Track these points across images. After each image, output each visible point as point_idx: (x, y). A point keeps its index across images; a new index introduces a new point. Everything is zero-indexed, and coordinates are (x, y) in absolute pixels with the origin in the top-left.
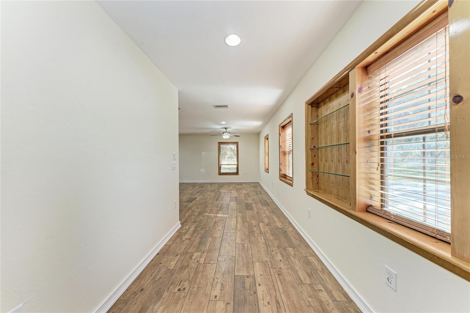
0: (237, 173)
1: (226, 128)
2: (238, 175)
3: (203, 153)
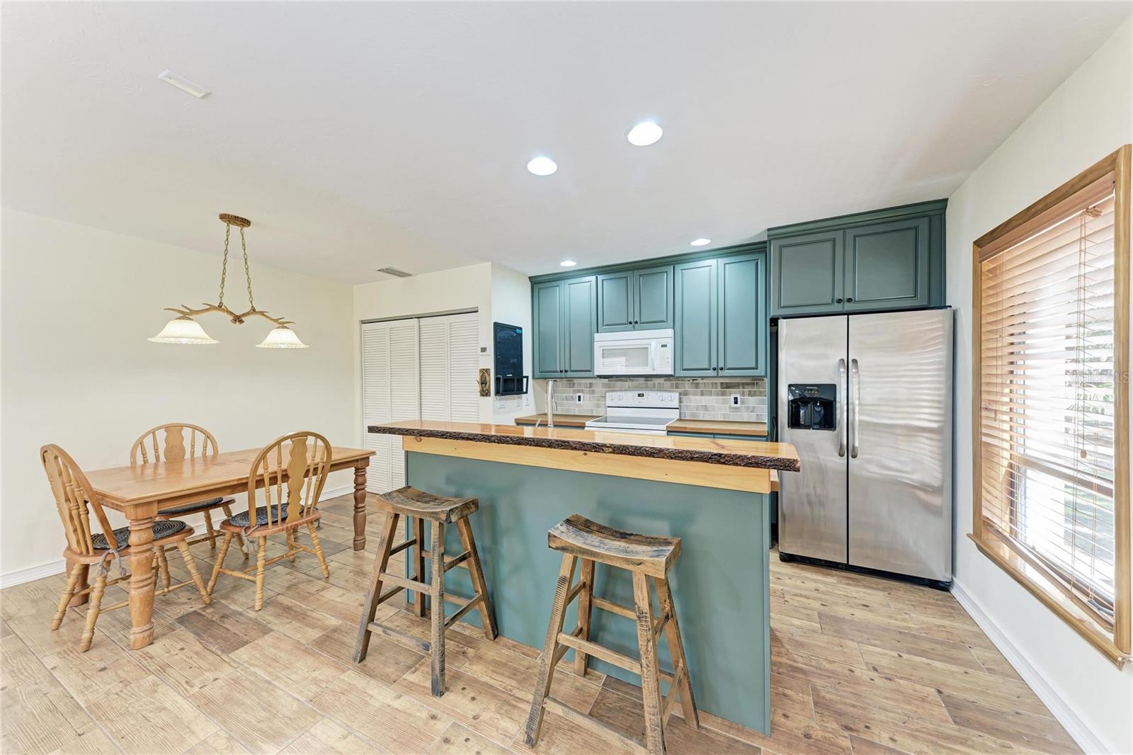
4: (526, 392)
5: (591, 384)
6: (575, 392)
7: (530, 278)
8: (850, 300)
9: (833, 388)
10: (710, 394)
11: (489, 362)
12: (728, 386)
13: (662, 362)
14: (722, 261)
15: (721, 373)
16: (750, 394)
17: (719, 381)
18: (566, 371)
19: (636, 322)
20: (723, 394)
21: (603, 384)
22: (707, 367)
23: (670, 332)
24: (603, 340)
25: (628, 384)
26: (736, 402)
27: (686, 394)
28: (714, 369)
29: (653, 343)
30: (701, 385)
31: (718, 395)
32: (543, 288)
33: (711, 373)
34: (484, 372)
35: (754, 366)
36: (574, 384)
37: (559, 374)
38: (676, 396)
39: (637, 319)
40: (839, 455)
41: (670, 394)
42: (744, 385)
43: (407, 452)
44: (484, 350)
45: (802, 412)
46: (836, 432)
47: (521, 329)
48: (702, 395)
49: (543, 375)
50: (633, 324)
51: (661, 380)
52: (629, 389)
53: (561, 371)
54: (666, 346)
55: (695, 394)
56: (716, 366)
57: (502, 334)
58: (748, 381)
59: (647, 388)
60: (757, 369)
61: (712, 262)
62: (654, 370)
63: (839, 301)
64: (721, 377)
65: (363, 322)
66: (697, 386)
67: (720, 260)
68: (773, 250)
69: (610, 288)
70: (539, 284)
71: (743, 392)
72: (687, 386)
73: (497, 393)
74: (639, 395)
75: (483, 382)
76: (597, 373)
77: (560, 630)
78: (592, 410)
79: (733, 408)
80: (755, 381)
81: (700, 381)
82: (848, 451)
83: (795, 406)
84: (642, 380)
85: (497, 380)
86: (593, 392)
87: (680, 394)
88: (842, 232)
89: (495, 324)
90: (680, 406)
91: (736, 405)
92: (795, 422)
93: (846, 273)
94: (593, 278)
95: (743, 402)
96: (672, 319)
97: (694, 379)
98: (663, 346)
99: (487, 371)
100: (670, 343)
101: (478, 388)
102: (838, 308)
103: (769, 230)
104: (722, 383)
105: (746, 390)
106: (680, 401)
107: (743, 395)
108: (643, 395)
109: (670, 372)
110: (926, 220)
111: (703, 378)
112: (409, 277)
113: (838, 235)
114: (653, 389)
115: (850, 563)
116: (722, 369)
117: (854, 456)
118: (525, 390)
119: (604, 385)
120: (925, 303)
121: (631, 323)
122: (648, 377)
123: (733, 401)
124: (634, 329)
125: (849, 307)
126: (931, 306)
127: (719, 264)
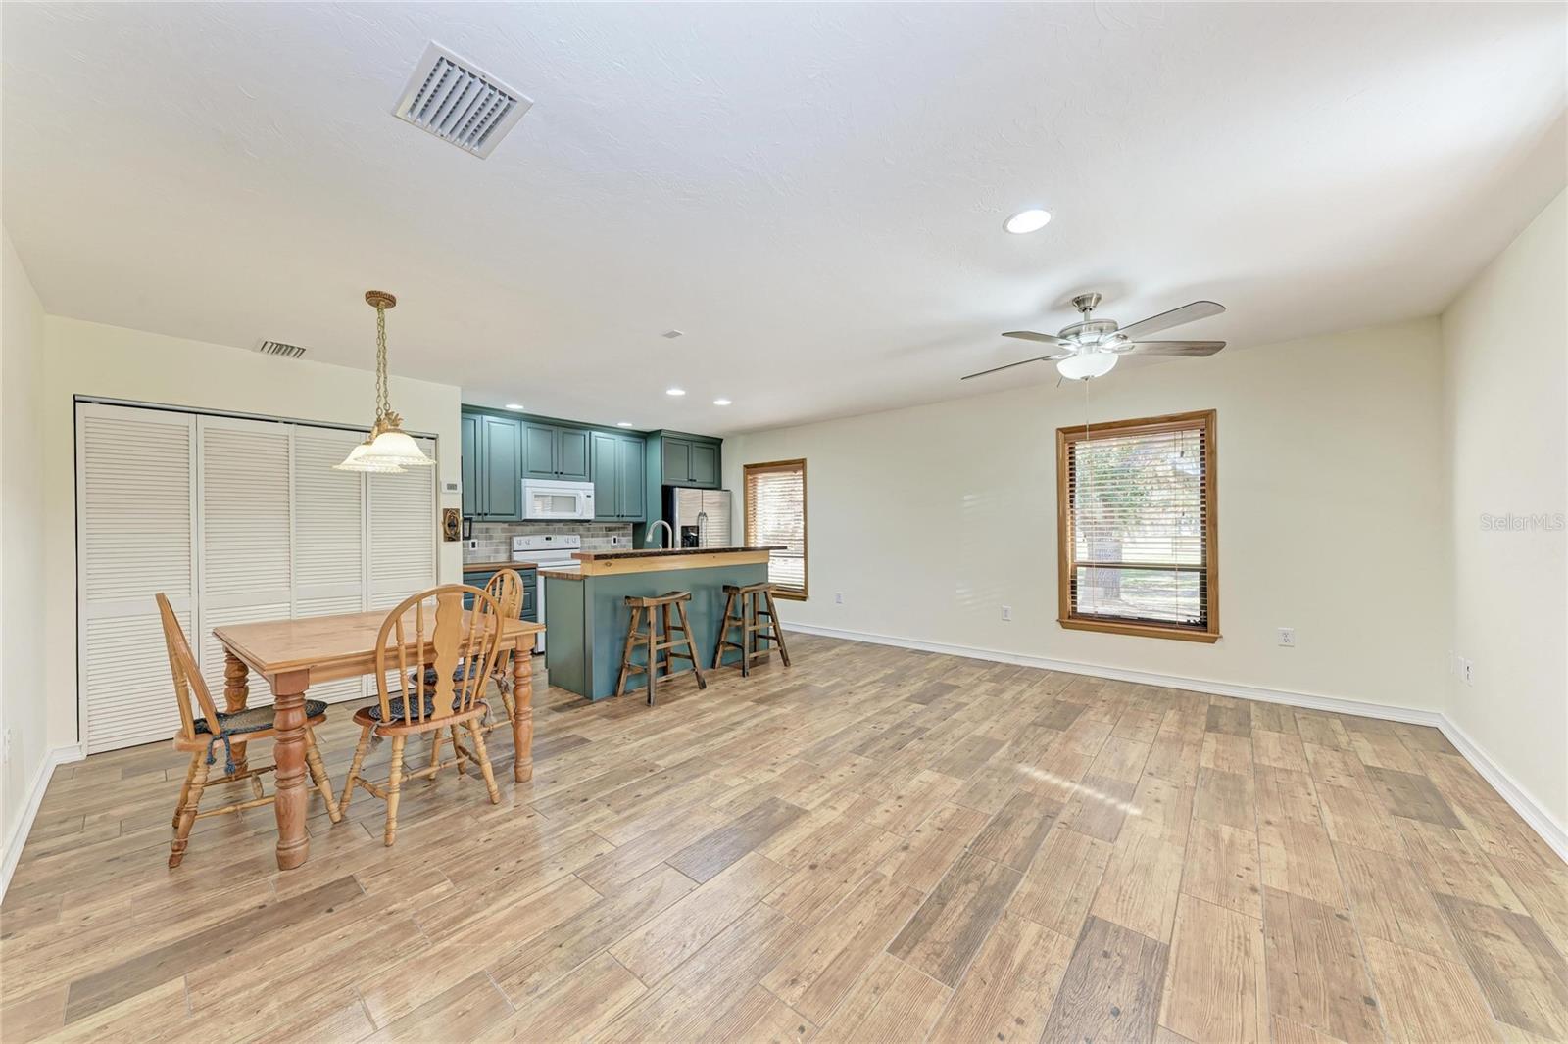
0: (1204, 627)
1: (1081, 303)
2: (1213, 641)
3: (966, 497)
5: (487, 529)
10: (598, 536)
13: (586, 510)
16: (624, 535)
17: (605, 527)
20: (607, 536)
21: (502, 529)
23: (591, 484)
25: (537, 527)
29: (580, 492)
30: (592, 529)
31: (603, 536)
38: (577, 538)
39: (561, 470)
48: (591, 537)
51: (561, 525)
52: (539, 533)
54: (590, 496)
55: (587, 537)
58: (621, 525)
59: (556, 532)
71: (621, 534)
74: (547, 539)
78: (489, 557)
79: (612, 546)
86: (492, 537)
87: (582, 536)
90: (581, 547)
91: (614, 544)
95: (619, 542)
98: (587, 496)
100: (592, 493)
104: (607, 529)
106: (582, 543)
108: (550, 538)
122: (563, 522)
123: (613, 541)
124: (558, 479)
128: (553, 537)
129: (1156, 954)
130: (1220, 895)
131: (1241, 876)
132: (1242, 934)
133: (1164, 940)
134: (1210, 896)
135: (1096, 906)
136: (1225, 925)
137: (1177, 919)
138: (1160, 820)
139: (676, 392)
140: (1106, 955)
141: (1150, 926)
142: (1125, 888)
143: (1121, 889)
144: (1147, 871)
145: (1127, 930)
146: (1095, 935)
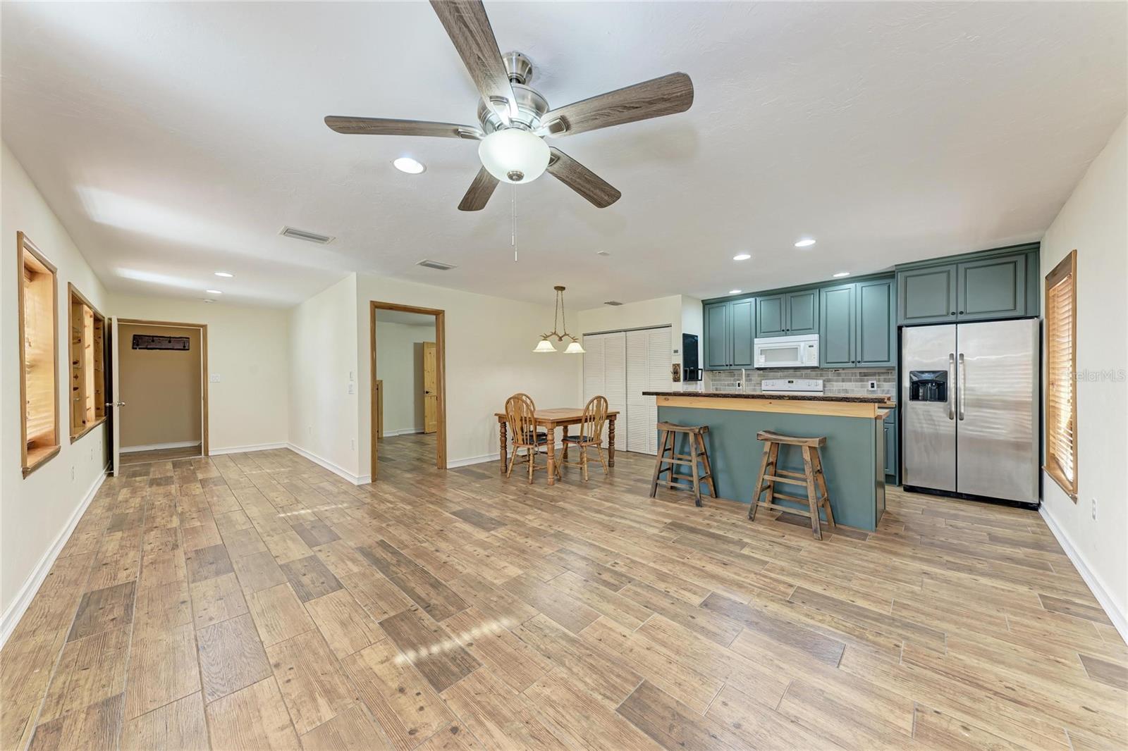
4: (701, 380)
5: (750, 374)
6: (735, 380)
7: (702, 301)
8: (961, 313)
9: (945, 374)
10: (850, 380)
11: (679, 359)
12: (866, 375)
13: (809, 357)
14: (859, 285)
15: (858, 365)
16: (885, 381)
17: (858, 371)
18: (731, 365)
19: (788, 330)
20: (862, 381)
22: (847, 361)
23: (816, 336)
24: (759, 343)
25: (780, 374)
26: (873, 387)
27: (829, 381)
28: (853, 362)
29: (802, 344)
30: (842, 375)
31: (857, 381)
32: (713, 308)
33: (850, 365)
34: (676, 367)
35: (886, 359)
36: (734, 375)
37: (725, 368)
38: (820, 382)
39: (789, 328)
40: (950, 418)
41: (815, 381)
42: (879, 374)
43: (659, 407)
44: (676, 352)
45: (921, 391)
46: (947, 403)
47: (697, 336)
48: (843, 381)
49: (712, 368)
50: (786, 332)
52: (781, 378)
53: (727, 365)
54: (812, 346)
55: (837, 381)
56: (854, 360)
57: (688, 341)
58: (882, 371)
59: (796, 377)
60: (889, 361)
61: (852, 286)
62: (803, 363)
63: (953, 314)
64: (858, 368)
65: (585, 335)
66: (839, 375)
67: (858, 284)
68: (900, 277)
69: (765, 307)
70: (708, 305)
71: (879, 379)
72: (830, 375)
73: (685, 379)
74: (789, 382)
75: (676, 372)
76: (756, 366)
77: (765, 474)
79: (870, 391)
80: (889, 370)
81: (841, 371)
82: (956, 416)
83: (916, 386)
84: (791, 372)
85: (685, 372)
86: (750, 380)
87: (824, 381)
88: (955, 266)
89: (684, 334)
90: (824, 390)
91: (873, 389)
92: (915, 396)
93: (959, 294)
94: (752, 300)
95: (878, 386)
96: (818, 326)
97: (837, 370)
98: (810, 346)
99: (678, 365)
100: (816, 345)
101: (671, 376)
102: (953, 318)
103: (896, 265)
104: (860, 373)
105: (882, 377)
106: (824, 386)
107: (879, 381)
108: (792, 382)
109: (815, 364)
110: (1023, 257)
111: (843, 369)
112: (620, 306)
113: (953, 269)
114: (801, 377)
115: (958, 491)
116: (859, 362)
117: (961, 419)
118: (700, 378)
119: (759, 375)
120: (1022, 313)
121: (783, 331)
122: (796, 369)
123: (870, 386)
124: (786, 335)
125: (961, 318)
126: (1028, 315)
127: (858, 287)
128: (794, 381)
129: (306, 598)
130: (295, 644)
131: (290, 669)
132: (273, 632)
133: (307, 604)
134: (301, 639)
135: (346, 592)
136: (283, 630)
137: (307, 614)
138: (378, 669)
139: (742, 257)
140: (323, 583)
141: (317, 603)
142: (344, 607)
143: (345, 606)
144: (343, 624)
145: (324, 595)
146: (334, 584)
